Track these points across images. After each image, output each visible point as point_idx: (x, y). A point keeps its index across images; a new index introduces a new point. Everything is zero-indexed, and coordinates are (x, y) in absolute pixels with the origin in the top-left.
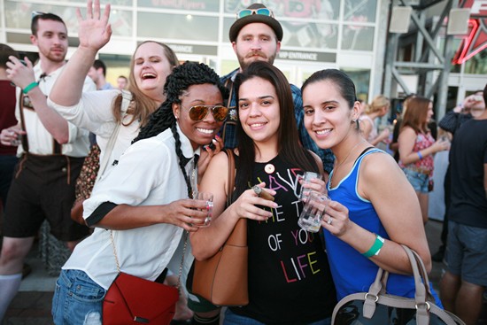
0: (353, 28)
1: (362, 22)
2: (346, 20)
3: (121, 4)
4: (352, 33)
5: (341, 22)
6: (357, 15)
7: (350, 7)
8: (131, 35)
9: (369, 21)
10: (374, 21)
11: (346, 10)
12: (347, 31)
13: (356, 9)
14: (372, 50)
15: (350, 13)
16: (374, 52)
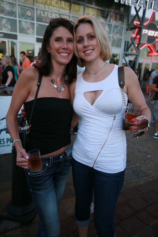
0: (115, 38)
1: (118, 36)
2: (113, 35)
3: (29, 19)
4: (115, 40)
5: (111, 35)
6: (116, 33)
7: (114, 30)
8: (34, 35)
9: (120, 36)
10: (122, 36)
11: (113, 31)
12: (113, 39)
13: (116, 31)
14: (120, 47)
15: (115, 32)
16: (121, 48)
